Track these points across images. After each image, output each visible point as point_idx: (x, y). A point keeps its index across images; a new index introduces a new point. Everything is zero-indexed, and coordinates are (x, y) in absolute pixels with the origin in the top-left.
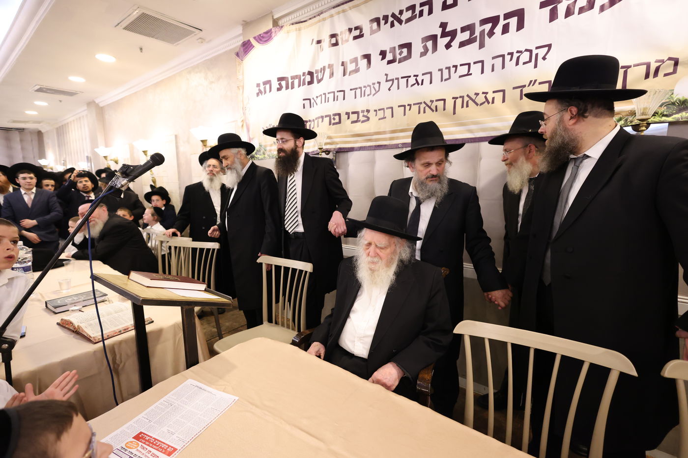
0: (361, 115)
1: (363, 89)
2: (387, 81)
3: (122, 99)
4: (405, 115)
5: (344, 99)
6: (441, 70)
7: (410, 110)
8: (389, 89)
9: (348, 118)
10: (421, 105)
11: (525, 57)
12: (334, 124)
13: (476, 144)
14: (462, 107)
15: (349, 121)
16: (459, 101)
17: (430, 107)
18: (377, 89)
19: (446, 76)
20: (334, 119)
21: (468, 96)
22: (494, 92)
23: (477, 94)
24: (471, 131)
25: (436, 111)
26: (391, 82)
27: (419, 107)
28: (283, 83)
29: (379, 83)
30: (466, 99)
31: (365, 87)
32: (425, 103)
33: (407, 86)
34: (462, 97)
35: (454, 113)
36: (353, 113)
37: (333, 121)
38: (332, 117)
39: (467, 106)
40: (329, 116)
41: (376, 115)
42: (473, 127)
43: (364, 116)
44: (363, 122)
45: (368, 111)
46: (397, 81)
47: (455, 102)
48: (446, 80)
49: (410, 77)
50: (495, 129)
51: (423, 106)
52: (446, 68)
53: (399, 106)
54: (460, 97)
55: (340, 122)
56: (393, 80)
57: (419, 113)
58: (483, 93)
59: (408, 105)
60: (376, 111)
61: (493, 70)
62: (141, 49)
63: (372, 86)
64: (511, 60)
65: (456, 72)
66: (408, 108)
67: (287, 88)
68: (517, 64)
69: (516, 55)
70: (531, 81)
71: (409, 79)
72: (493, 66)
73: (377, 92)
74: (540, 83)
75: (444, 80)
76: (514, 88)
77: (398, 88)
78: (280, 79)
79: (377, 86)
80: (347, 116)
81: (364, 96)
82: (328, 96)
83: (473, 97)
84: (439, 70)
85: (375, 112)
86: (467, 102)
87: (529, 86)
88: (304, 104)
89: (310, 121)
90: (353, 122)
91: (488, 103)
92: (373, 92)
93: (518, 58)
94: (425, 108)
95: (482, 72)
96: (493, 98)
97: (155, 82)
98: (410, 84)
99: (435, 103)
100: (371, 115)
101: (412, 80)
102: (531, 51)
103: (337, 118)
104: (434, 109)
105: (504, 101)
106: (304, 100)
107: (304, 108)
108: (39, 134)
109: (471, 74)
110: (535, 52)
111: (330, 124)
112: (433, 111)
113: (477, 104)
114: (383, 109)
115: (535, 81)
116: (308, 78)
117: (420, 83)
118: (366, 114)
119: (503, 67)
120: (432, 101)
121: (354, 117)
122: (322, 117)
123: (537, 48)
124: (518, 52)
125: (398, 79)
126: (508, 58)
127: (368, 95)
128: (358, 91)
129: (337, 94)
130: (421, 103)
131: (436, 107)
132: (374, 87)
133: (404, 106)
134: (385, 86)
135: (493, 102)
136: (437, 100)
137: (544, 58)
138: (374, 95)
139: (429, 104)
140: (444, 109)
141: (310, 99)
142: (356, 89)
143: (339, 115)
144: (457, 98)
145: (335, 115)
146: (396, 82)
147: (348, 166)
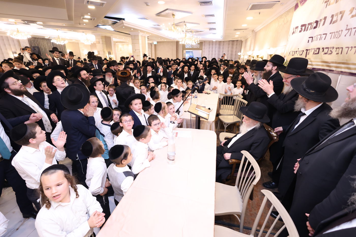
0: (329, 50)
1: (336, 34)
2: (346, 30)
3: (261, 29)
4: (347, 53)
5: (325, 39)
8: (345, 36)
9: (323, 51)
12: (315, 54)
18: (340, 35)
20: (316, 51)
26: (348, 31)
27: (355, 49)
28: (303, 28)
29: (342, 31)
31: (336, 32)
33: (354, 34)
36: (326, 48)
40: (314, 49)
41: (336, 51)
44: (329, 54)
53: (346, 47)
55: (318, 53)
56: (349, 29)
57: (355, 53)
59: (351, 47)
60: (336, 48)
62: (260, 13)
63: (339, 32)
66: (350, 49)
67: (304, 30)
77: (350, 35)
78: (302, 26)
82: (318, 37)
88: (309, 40)
90: (325, 54)
92: (338, 36)
97: (270, 22)
100: (334, 50)
106: (309, 38)
107: (308, 42)
108: (242, 41)
114: (339, 48)
116: (315, 25)
118: (332, 49)
121: (326, 51)
125: (351, 29)
127: (336, 38)
128: (333, 35)
129: (322, 36)
134: (344, 33)
138: (338, 38)
141: (312, 37)
142: (333, 33)
143: (319, 49)
145: (317, 49)
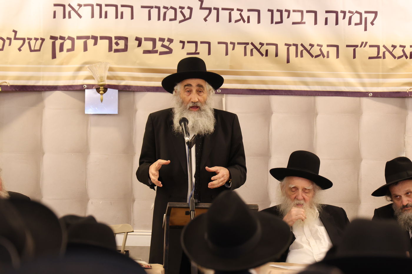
0: (159, 44)
1: (163, 11)
2: (201, 8)
4: (227, 54)
5: (132, 18)
6: (271, 11)
7: (233, 49)
8: (205, 20)
9: (139, 45)
10: (247, 46)
11: (356, 18)
12: (116, 51)
13: (312, 98)
14: (297, 56)
15: (141, 50)
16: (293, 49)
17: (258, 50)
18: (187, 16)
19: (277, 18)
20: (117, 44)
21: (302, 45)
22: (328, 46)
23: (312, 46)
24: (306, 83)
25: (267, 55)
26: (207, 11)
27: (245, 48)
29: (191, 9)
30: (300, 48)
31: (164, 7)
32: (252, 44)
33: (230, 21)
34: (296, 45)
35: (288, 62)
37: (114, 47)
38: (114, 41)
39: (302, 56)
40: (110, 39)
41: (183, 48)
42: (308, 79)
43: (163, 46)
44: (162, 53)
45: (171, 41)
46: (216, 11)
47: (288, 49)
48: (277, 23)
49: (233, 10)
50: (330, 84)
51: (250, 47)
52: (278, 11)
53: (219, 43)
54: (294, 45)
55: (125, 49)
56: (210, 9)
57: (245, 55)
58: (318, 45)
59: (231, 43)
60: (183, 42)
61: (326, 23)
63: (179, 10)
64: (344, 18)
65: (288, 17)
66: (230, 47)
68: (350, 23)
69: (348, 15)
70: (363, 43)
71: (232, 12)
72: (326, 19)
73: (185, 19)
74: (370, 46)
75: (274, 22)
76: (348, 46)
77: (218, 20)
79: (187, 12)
80: (137, 42)
81: (164, 19)
82: (104, 9)
83: (309, 48)
84: (269, 10)
85: (182, 44)
86: (302, 51)
87: (361, 46)
88: (55, 12)
89: (62, 38)
90: (146, 52)
91: (324, 56)
92: (180, 17)
93: (350, 18)
94: (252, 50)
95: (316, 23)
96: (328, 52)
98: (233, 20)
99: (265, 47)
101: (236, 15)
102: (361, 14)
103: (122, 43)
104: (264, 53)
105: (338, 56)
106: (55, 5)
107: (54, 17)
109: (304, 23)
110: (364, 15)
111: (110, 49)
112: (262, 55)
113: (312, 56)
114: (196, 43)
115: (366, 43)
117: (246, 19)
118: (166, 43)
119: (337, 23)
120: (262, 44)
121: (148, 45)
122: (95, 38)
123: (366, 12)
124: (350, 12)
125: (216, 9)
126: (341, 15)
127: (171, 20)
128: (154, 12)
129: (120, 9)
130: (248, 44)
131: (267, 51)
132: (181, 12)
133: (226, 44)
134: (199, 14)
135: (328, 57)
136: (267, 44)
137: (372, 23)
138: (180, 22)
139: (259, 46)
140: (277, 55)
141: (64, 6)
142: (152, 7)
143: (126, 39)
144: (290, 45)
145: (118, 38)
146: (214, 12)
147: (136, 111)
